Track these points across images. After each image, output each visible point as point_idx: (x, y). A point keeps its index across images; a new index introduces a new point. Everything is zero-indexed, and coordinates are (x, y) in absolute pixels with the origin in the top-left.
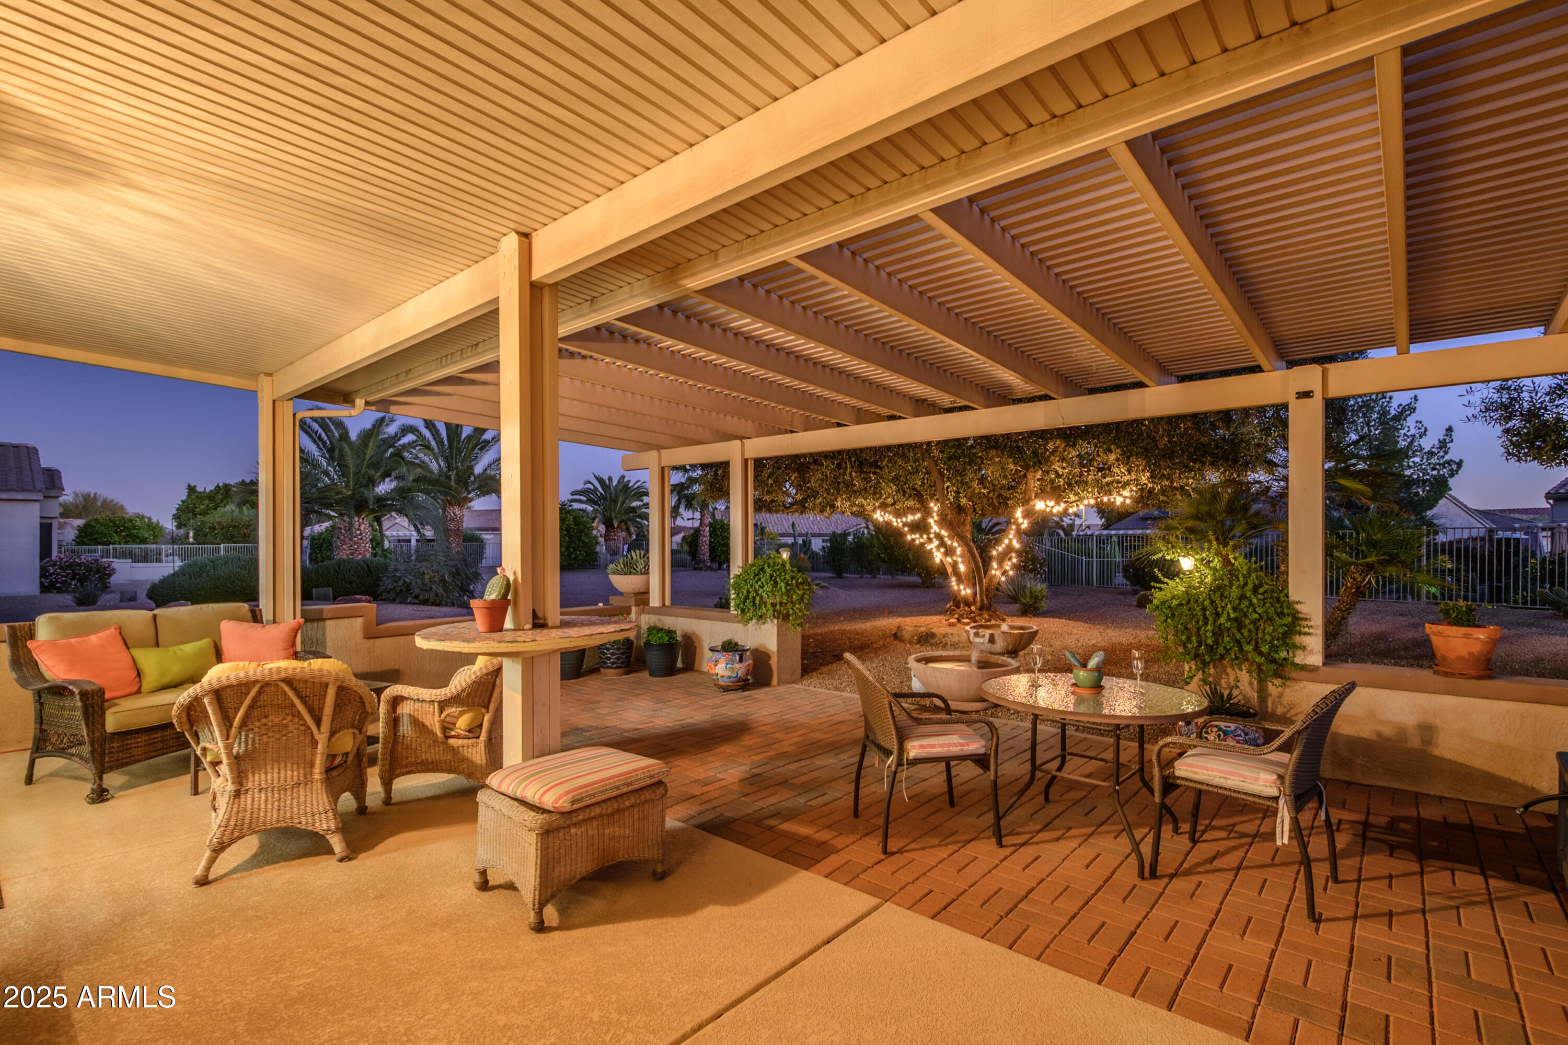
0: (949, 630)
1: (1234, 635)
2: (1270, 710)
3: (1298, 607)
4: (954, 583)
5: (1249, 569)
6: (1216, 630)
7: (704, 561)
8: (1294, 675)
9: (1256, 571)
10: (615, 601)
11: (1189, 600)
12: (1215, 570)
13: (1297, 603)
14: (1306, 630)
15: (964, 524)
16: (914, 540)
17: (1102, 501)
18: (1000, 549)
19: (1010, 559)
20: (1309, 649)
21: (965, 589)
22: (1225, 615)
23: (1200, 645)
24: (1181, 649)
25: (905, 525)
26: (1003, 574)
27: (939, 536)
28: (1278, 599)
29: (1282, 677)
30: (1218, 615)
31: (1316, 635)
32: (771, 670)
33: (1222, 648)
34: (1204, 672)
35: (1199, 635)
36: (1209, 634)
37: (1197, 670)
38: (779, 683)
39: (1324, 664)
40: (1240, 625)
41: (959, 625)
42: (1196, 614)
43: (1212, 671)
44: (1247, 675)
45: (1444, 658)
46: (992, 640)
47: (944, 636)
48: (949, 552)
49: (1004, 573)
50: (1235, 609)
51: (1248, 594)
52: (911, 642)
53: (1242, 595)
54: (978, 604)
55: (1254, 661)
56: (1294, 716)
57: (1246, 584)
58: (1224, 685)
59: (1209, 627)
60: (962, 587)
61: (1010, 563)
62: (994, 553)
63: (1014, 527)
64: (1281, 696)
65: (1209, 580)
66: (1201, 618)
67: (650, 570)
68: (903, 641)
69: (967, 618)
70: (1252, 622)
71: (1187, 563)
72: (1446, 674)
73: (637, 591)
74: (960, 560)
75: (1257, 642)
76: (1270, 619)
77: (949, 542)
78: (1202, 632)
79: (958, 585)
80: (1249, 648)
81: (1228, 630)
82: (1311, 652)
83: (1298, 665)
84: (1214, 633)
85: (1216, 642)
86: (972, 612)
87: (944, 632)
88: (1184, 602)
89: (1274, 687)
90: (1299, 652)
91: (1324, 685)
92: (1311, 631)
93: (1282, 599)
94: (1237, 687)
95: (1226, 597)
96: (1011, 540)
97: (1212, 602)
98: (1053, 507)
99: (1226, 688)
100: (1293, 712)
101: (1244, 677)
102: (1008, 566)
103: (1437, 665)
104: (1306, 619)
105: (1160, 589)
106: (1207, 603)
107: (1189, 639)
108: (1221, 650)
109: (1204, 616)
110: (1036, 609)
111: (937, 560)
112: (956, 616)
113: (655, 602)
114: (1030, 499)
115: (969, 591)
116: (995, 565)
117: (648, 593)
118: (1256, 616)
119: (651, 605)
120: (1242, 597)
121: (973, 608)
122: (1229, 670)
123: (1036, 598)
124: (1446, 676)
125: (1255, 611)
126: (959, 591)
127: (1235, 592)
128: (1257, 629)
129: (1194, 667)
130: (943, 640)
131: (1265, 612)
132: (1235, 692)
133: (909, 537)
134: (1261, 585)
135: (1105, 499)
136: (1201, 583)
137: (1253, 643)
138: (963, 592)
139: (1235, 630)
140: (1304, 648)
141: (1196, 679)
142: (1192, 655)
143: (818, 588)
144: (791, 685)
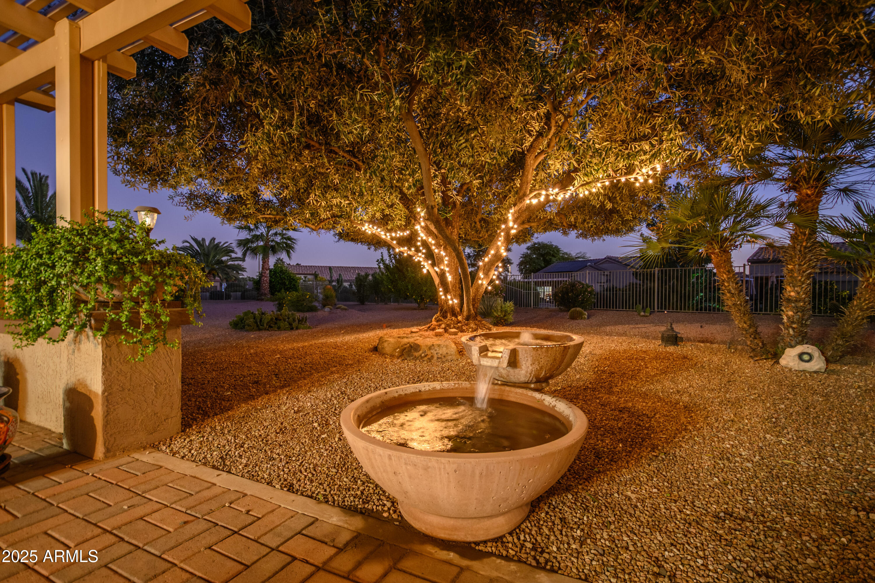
0: (435, 341)
4: (441, 293)
16: (402, 252)
17: (619, 181)
18: (486, 259)
19: (497, 269)
21: (452, 299)
25: (392, 239)
26: (490, 284)
27: (426, 245)
32: (94, 429)
41: (446, 335)
46: (513, 360)
47: (430, 348)
52: (392, 356)
54: (465, 313)
60: (449, 297)
61: (496, 273)
62: (481, 264)
63: (503, 233)
68: (383, 354)
69: (454, 327)
74: (447, 269)
77: (436, 251)
79: (445, 295)
86: (459, 322)
87: (430, 344)
96: (498, 249)
102: (494, 275)
110: (505, 320)
111: (425, 271)
112: (443, 326)
114: (526, 194)
115: (456, 301)
116: (482, 275)
121: (460, 318)
126: (447, 301)
130: (429, 353)
135: (623, 179)
138: (450, 302)
143: (339, 310)
144: (136, 456)
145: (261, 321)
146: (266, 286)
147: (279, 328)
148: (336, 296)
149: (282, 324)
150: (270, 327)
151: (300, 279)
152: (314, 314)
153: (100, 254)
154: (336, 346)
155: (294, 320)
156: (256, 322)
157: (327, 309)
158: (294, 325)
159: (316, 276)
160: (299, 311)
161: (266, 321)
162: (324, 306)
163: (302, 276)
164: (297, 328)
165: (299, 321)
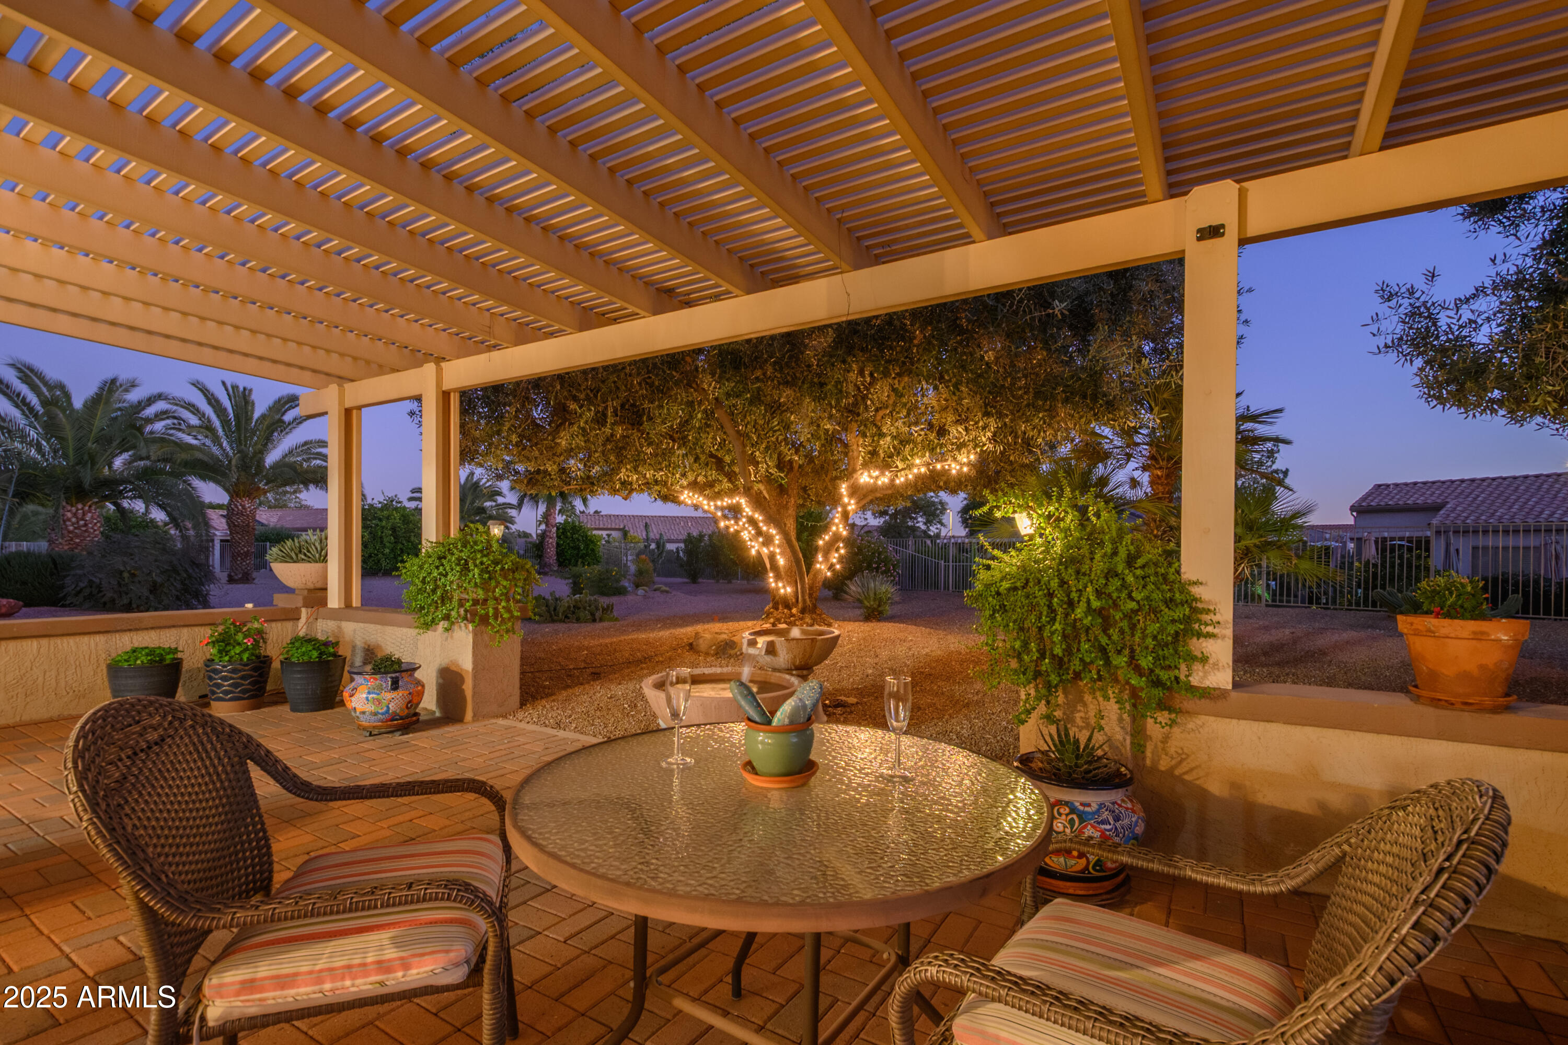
1: (1096, 638)
2: (1148, 762)
3: (1196, 591)
4: (771, 580)
5: (1120, 529)
6: (1069, 630)
7: (550, 565)
8: (1187, 705)
9: (1132, 530)
10: (281, 600)
11: (1027, 581)
12: (1067, 531)
13: (1195, 583)
14: (1210, 629)
15: (786, 507)
16: (727, 527)
18: (827, 538)
19: (837, 550)
20: (1211, 661)
21: (784, 587)
22: (1083, 604)
23: (1043, 656)
24: (1014, 664)
25: (718, 509)
26: (829, 569)
27: (752, 521)
28: (1165, 577)
29: (1170, 709)
30: (1071, 604)
31: (1224, 637)
32: (464, 699)
33: (1077, 663)
34: (1048, 702)
35: (1042, 639)
36: (1057, 638)
37: (1038, 699)
38: (476, 717)
39: (1236, 685)
40: (1106, 624)
42: (1038, 604)
43: (1061, 699)
44: (1116, 706)
45: (1434, 676)
46: (771, 649)
48: (768, 541)
49: (831, 568)
50: (1099, 593)
51: (1120, 568)
52: (706, 654)
53: (1109, 571)
54: (800, 605)
55: (1128, 683)
56: (1186, 773)
57: (1115, 553)
58: (1079, 722)
59: (1057, 626)
60: (781, 585)
61: (836, 555)
62: (821, 543)
63: (840, 509)
64: (1166, 739)
65: (1058, 547)
66: (1045, 611)
67: (329, 557)
68: (697, 652)
69: (785, 622)
70: (1125, 616)
71: (1025, 524)
72: (1435, 702)
73: (312, 586)
74: (778, 551)
75: (1132, 651)
76: (1155, 611)
77: (765, 528)
78: (1046, 634)
79: (776, 582)
80: (1120, 661)
81: (1087, 630)
82: (1216, 666)
83: (1197, 688)
84: (1065, 637)
85: (1068, 651)
86: (792, 616)
88: (1019, 584)
89: (1155, 725)
90: (1197, 666)
91: (1234, 721)
92: (1216, 631)
93: (1171, 577)
94: (1101, 728)
95: (1084, 574)
96: (837, 526)
97: (1063, 583)
98: (877, 478)
99: (1081, 729)
100: (1184, 767)
101: (1112, 709)
102: (834, 558)
103: (1416, 686)
104: (1208, 611)
105: (988, 567)
106: (1054, 584)
107: (1025, 644)
108: (1076, 665)
109: (1050, 606)
110: (881, 613)
111: (754, 552)
112: (772, 620)
113: (334, 600)
114: (854, 471)
115: (789, 590)
116: (820, 558)
117: (326, 589)
118: (1133, 605)
119: (330, 606)
120: (1111, 574)
121: (794, 611)
122: (1088, 698)
123: (880, 600)
124: (1437, 707)
125: (1130, 597)
126: (778, 589)
127: (1099, 565)
128: (1133, 627)
129: (1032, 692)
131: (1147, 598)
132: (1099, 738)
133: (722, 524)
134: (1138, 555)
135: (939, 466)
136: (1047, 551)
137: (1127, 652)
138: (782, 591)
139: (1097, 631)
140: (1204, 660)
141: (1034, 715)
142: (1030, 674)
143: (658, 593)
144: (494, 721)
145: (555, 609)
146: (551, 551)
147: (578, 620)
148: (655, 570)
149: (582, 615)
150: (566, 617)
151: (601, 537)
152: (622, 598)
153: (476, 566)
154: (647, 643)
155: (597, 609)
156: (549, 611)
157: (640, 592)
158: (598, 615)
159: (625, 533)
160: (603, 594)
161: (561, 610)
162: (637, 586)
163: (604, 533)
164: (601, 620)
165: (604, 609)
